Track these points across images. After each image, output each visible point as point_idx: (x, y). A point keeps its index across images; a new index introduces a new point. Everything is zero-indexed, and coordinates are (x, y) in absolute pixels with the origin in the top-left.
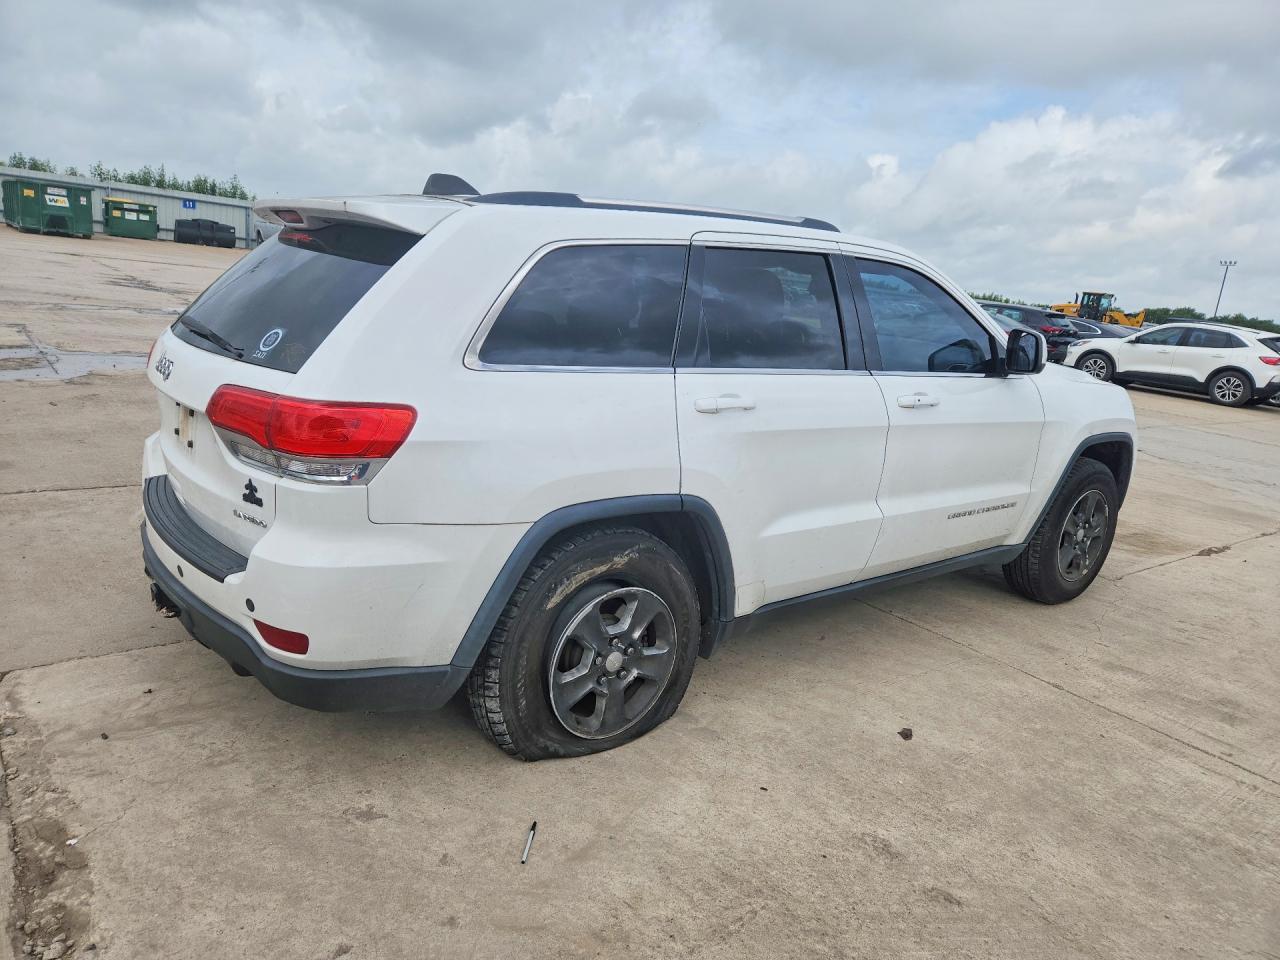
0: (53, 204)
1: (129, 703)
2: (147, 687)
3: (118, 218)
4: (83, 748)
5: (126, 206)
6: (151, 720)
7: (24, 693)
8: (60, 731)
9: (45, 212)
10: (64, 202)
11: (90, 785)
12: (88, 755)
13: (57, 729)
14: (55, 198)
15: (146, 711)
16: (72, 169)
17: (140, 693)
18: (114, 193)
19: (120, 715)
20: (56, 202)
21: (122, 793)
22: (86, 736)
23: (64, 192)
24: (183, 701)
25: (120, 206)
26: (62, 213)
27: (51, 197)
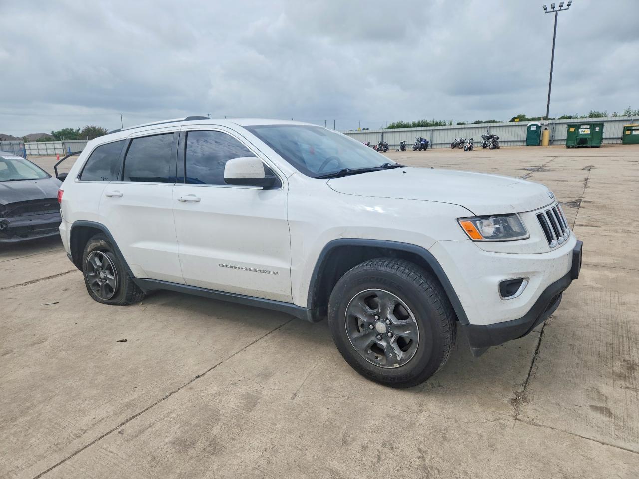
0: (582, 133)
3: (628, 134)
5: (633, 128)
9: (578, 137)
10: (588, 131)
14: (583, 130)
16: (615, 113)
18: (634, 122)
20: (584, 132)
23: (588, 127)
25: (629, 128)
26: (586, 137)
27: (582, 130)
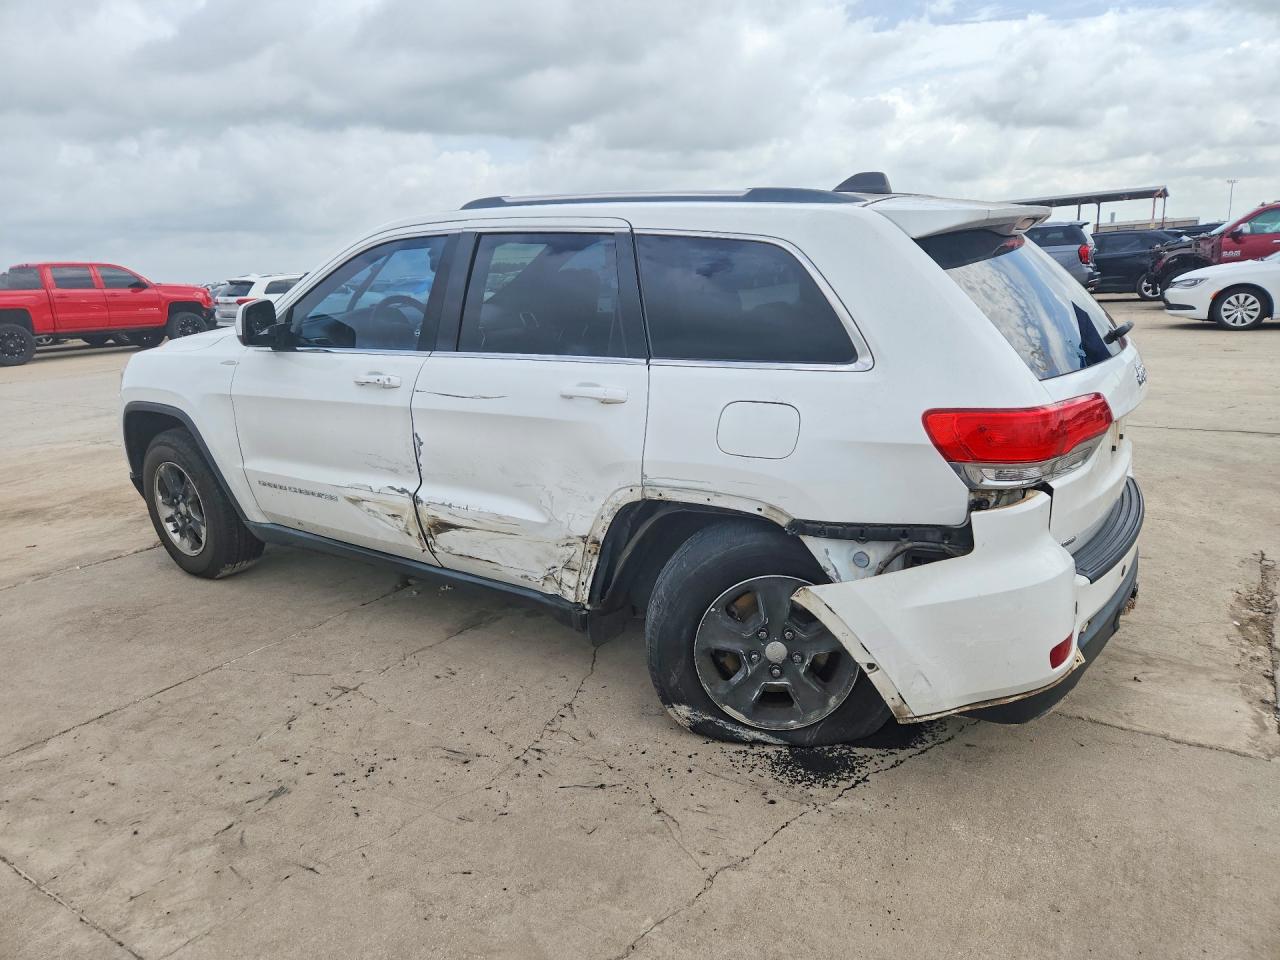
1: (1157, 680)
2: (1134, 686)
4: (1211, 664)
6: (1148, 660)
7: (1249, 726)
8: (1225, 681)
11: (1214, 642)
12: (1209, 659)
13: (1227, 684)
15: (1148, 668)
17: (1143, 683)
19: (1172, 674)
21: (1195, 630)
22: (1206, 670)
24: (1112, 663)
